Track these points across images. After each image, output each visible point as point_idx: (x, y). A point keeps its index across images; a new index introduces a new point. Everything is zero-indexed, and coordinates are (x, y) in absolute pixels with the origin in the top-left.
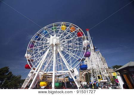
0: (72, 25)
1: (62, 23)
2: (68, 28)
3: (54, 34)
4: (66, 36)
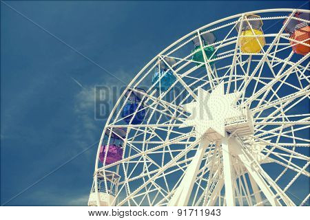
0: (297, 14)
1: (243, 17)
2: (278, 36)
3: (211, 81)
4: (274, 81)
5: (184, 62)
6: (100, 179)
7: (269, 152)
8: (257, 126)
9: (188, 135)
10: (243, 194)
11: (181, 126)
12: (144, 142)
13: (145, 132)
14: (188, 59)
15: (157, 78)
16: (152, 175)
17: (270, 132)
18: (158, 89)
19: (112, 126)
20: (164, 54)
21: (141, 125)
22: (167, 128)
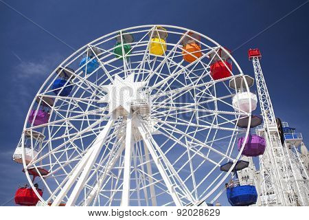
0: (190, 33)
1: (154, 27)
2: (176, 46)
3: (125, 71)
4: (169, 77)
5: (108, 53)
6: (27, 137)
7: (159, 126)
8: (154, 108)
9: (103, 109)
10: (138, 155)
11: (99, 101)
12: (68, 111)
13: (70, 103)
14: (111, 51)
15: (85, 62)
16: (71, 137)
17: (162, 113)
18: (84, 71)
19: (43, 95)
20: (93, 44)
21: (67, 98)
22: (87, 102)
